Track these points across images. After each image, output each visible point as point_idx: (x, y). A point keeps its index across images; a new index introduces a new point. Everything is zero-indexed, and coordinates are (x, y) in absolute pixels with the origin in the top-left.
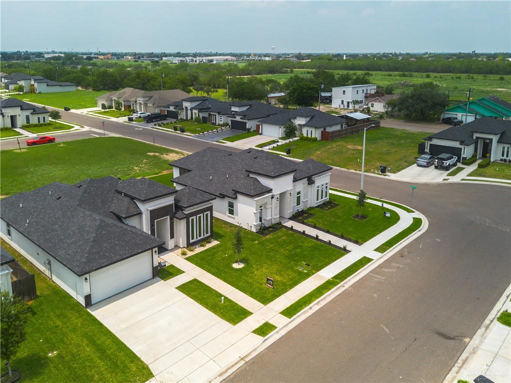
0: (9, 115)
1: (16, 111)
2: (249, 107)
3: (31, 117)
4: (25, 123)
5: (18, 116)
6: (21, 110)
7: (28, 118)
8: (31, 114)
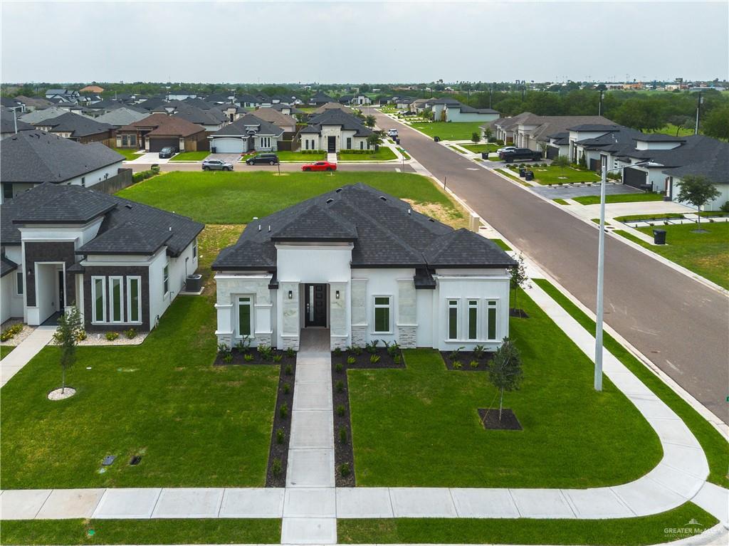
0: (327, 135)
1: (335, 131)
2: (679, 145)
3: (353, 140)
4: (345, 148)
5: (337, 138)
6: (341, 130)
7: (349, 140)
8: (354, 136)
